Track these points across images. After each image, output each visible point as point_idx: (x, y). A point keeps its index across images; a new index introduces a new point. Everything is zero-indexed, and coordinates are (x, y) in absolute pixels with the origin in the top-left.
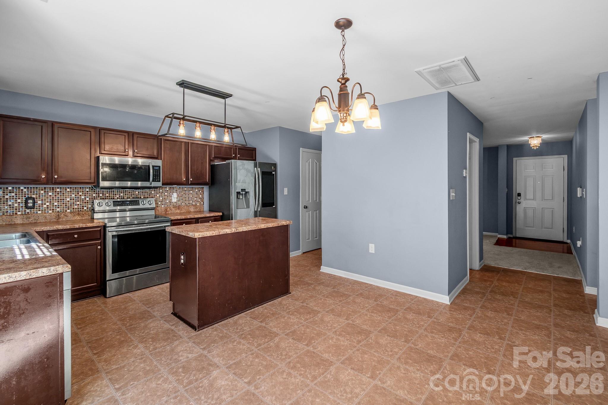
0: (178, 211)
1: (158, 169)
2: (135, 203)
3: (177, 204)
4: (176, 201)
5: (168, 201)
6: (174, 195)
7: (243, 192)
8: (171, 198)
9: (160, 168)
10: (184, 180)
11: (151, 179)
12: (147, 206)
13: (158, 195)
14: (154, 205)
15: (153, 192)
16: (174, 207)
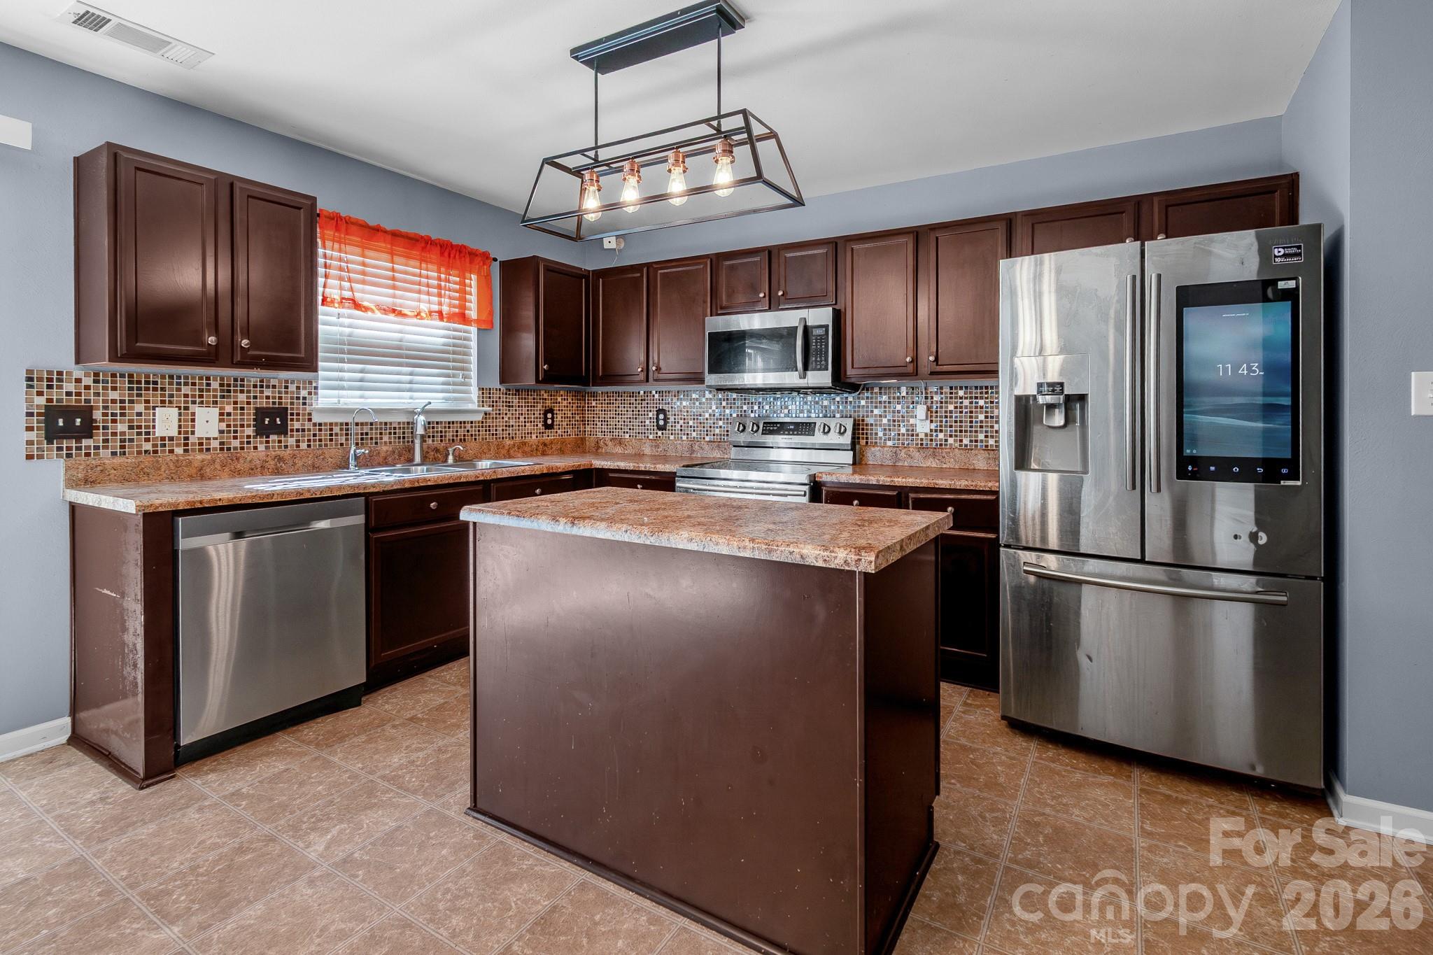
0: (932, 463)
1: (824, 333)
2: (806, 428)
3: (931, 440)
4: (928, 431)
5: (903, 430)
6: (921, 411)
7: (1049, 399)
8: (912, 421)
9: (827, 331)
10: (908, 359)
11: (800, 365)
12: (833, 438)
13: (876, 412)
14: (847, 439)
15: (863, 402)
16: (921, 447)
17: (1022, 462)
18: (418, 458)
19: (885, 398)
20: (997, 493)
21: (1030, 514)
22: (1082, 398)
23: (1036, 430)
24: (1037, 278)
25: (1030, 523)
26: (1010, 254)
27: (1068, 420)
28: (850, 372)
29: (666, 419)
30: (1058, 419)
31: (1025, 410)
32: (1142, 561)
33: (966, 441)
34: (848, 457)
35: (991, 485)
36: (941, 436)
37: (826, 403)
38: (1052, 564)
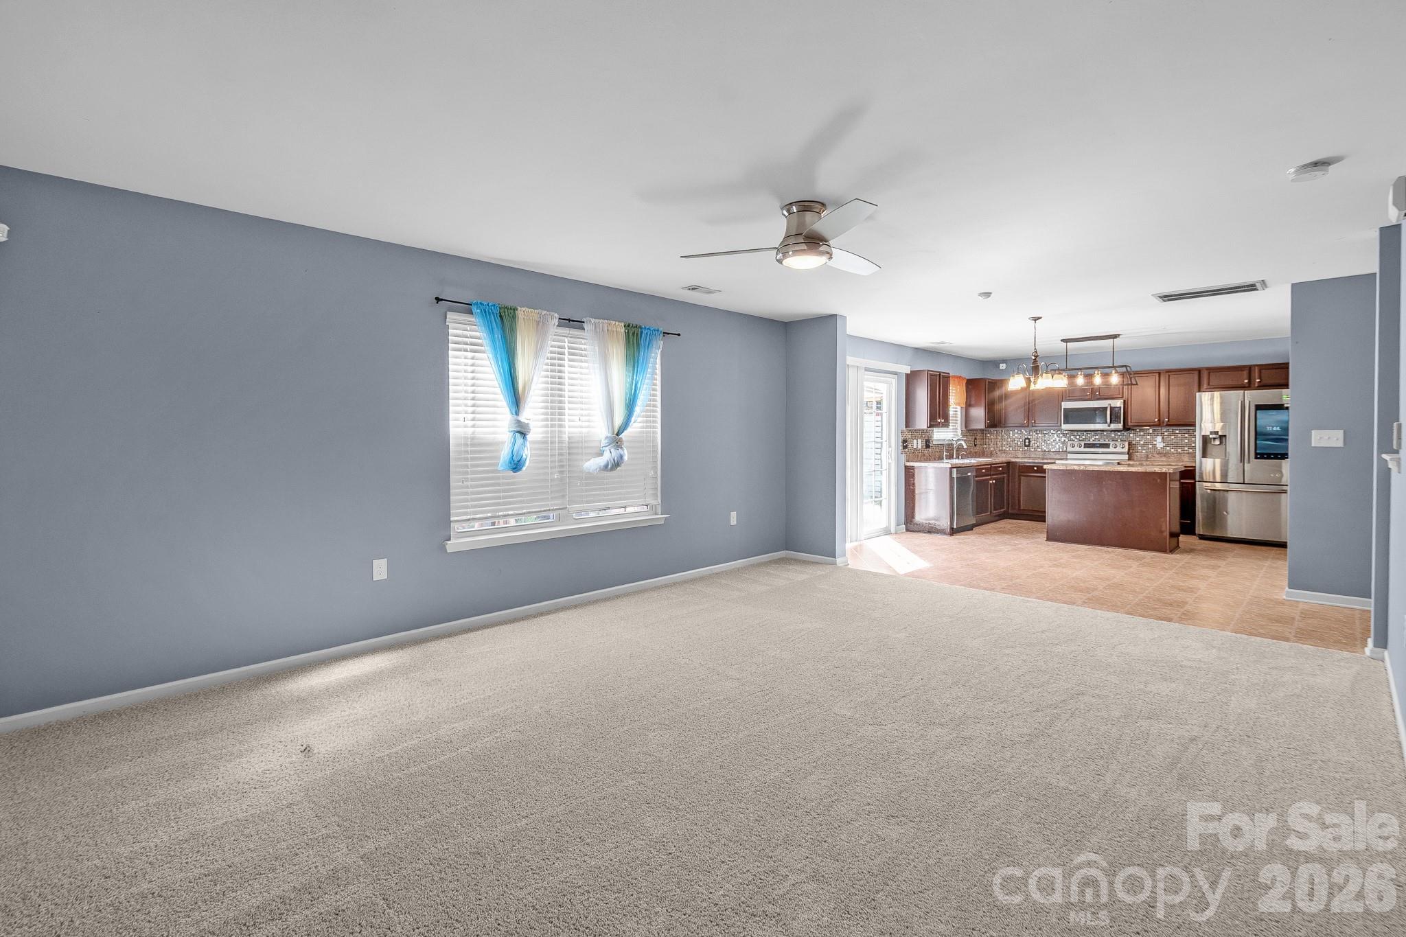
2: (1105, 446)
3: (1164, 450)
4: (1162, 447)
6: (1159, 439)
7: (1214, 436)
8: (1155, 443)
9: (1120, 410)
10: (1156, 420)
11: (1109, 421)
12: (1119, 449)
13: (1138, 439)
14: (1126, 450)
15: (1131, 435)
16: (1159, 453)
17: (1204, 455)
18: (955, 456)
19: (1142, 433)
20: (1195, 467)
21: (1207, 471)
22: (1225, 436)
23: (1209, 446)
24: (1212, 399)
25: (1208, 474)
26: (1199, 391)
27: (1221, 443)
28: (1130, 424)
29: (1029, 442)
30: (1217, 442)
31: (1206, 440)
32: (1244, 483)
33: (1179, 450)
34: (1126, 457)
35: (1193, 465)
36: (1168, 448)
37: (1113, 435)
38: (1218, 486)
